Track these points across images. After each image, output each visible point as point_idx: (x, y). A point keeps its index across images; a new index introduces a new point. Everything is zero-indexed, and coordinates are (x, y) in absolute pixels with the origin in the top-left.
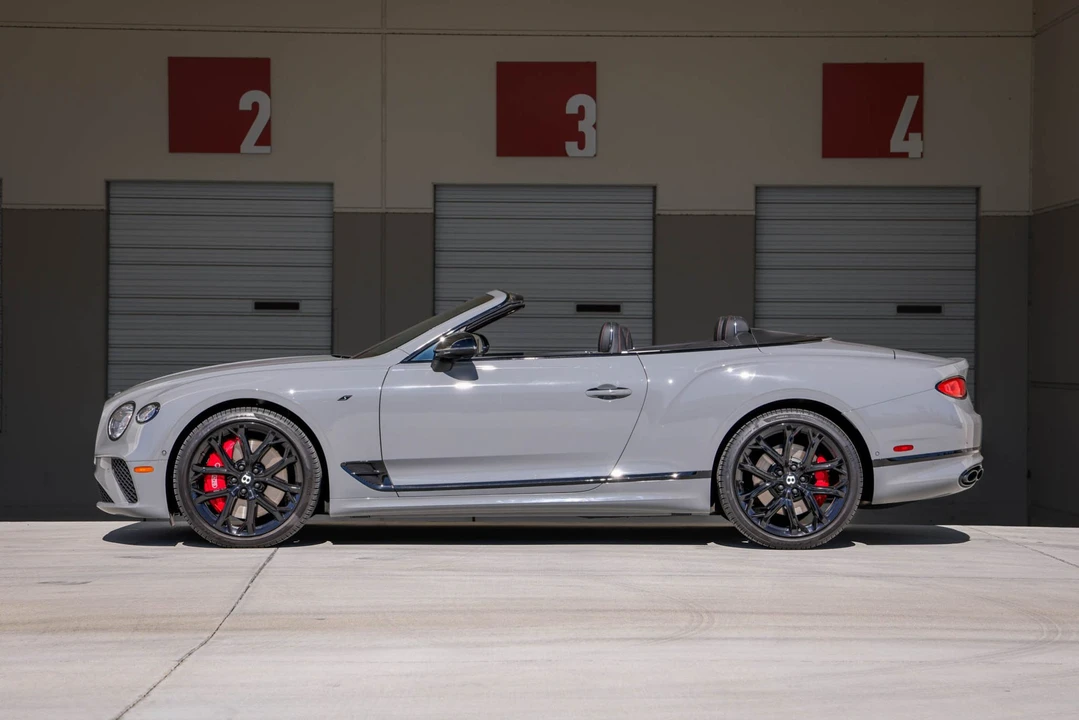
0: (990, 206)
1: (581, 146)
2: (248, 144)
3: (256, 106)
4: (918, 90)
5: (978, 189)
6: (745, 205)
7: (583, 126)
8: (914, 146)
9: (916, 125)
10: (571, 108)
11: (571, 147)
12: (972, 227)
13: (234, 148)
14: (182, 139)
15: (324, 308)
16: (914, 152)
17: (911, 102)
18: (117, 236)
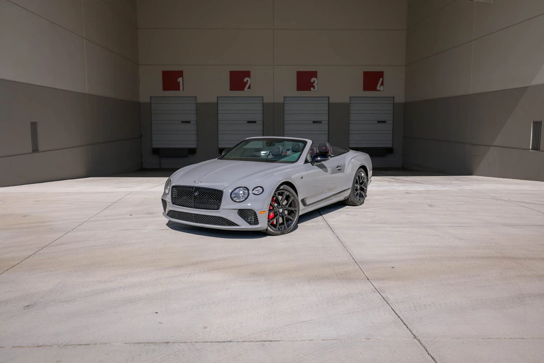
0: (396, 101)
1: (314, 89)
2: (246, 89)
3: (247, 81)
4: (383, 77)
5: (394, 97)
6: (347, 101)
7: (314, 84)
8: (382, 88)
9: (382, 84)
10: (312, 81)
11: (312, 89)
12: (392, 105)
13: (243, 89)
14: (233, 88)
15: (261, 122)
16: (382, 90)
17: (381, 79)
18: (220, 108)
